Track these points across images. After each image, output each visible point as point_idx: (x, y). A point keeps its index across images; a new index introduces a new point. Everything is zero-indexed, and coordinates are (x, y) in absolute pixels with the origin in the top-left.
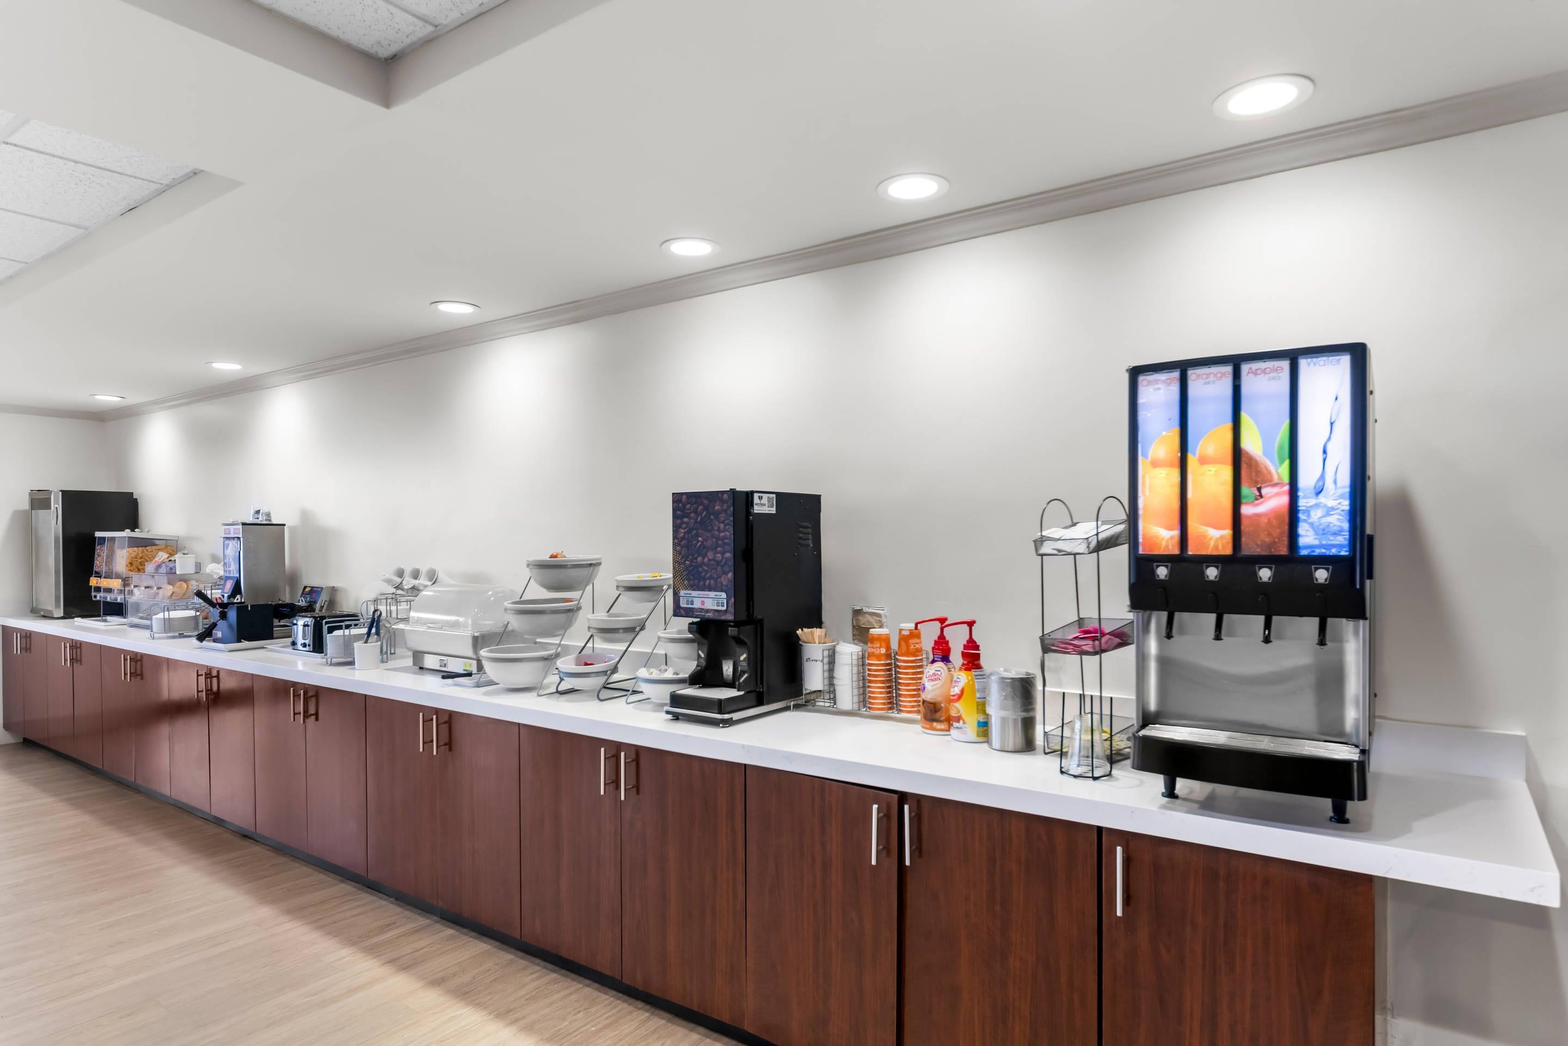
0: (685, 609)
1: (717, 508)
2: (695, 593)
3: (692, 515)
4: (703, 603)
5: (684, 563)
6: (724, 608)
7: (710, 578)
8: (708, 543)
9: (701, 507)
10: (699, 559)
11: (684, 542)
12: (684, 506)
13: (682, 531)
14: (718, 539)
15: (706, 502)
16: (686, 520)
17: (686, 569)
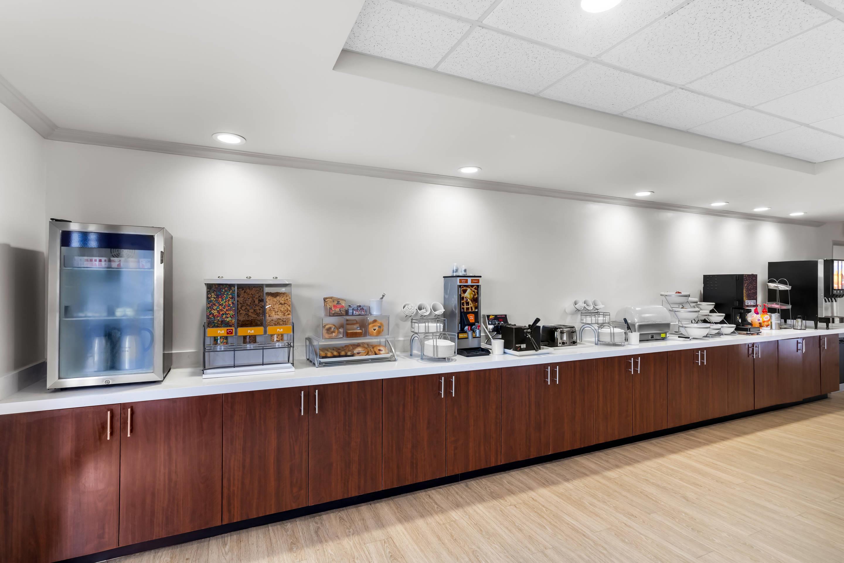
0: (747, 305)
1: (754, 278)
2: (749, 301)
3: (748, 280)
4: (751, 303)
5: (746, 293)
6: (755, 304)
7: (752, 297)
8: (752, 288)
9: (750, 278)
10: (750, 292)
11: (746, 288)
12: (747, 277)
13: (746, 284)
14: (754, 286)
15: (751, 277)
16: (747, 281)
17: (747, 295)
